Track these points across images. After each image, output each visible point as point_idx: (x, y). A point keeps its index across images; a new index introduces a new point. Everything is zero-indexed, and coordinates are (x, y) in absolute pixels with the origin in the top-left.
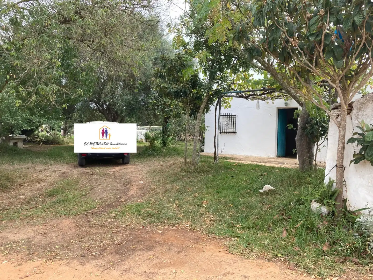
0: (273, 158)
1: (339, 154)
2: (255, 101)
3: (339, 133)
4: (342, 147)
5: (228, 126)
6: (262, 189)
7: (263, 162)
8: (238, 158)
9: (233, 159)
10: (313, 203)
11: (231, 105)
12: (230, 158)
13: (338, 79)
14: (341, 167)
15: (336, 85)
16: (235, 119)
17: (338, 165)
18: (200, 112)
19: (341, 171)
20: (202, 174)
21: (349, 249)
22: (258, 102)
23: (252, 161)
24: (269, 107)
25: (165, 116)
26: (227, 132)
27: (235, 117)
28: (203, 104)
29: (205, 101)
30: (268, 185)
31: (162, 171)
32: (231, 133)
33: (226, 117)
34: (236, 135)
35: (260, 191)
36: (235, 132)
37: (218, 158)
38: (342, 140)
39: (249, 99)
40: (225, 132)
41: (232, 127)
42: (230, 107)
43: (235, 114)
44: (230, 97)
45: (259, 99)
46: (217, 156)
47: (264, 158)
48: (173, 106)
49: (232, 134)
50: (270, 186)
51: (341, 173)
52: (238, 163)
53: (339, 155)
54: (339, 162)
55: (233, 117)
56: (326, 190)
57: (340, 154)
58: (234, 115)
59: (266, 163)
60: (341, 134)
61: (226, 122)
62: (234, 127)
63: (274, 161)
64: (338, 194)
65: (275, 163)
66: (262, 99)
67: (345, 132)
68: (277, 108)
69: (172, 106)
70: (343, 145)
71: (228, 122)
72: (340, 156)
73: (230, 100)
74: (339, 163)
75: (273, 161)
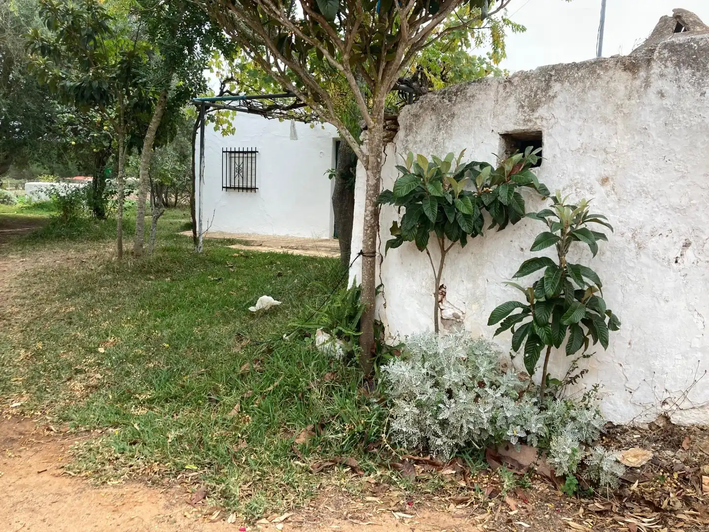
0: (327, 240)
1: (366, 228)
2: (288, 122)
3: (368, 181)
4: (371, 212)
5: (241, 174)
6: (254, 305)
7: (304, 248)
8: (256, 242)
9: (247, 243)
10: (318, 335)
11: (234, 129)
12: (240, 242)
13: (346, 52)
14: (371, 257)
15: (343, 66)
16: (254, 159)
17: (365, 251)
18: (148, 138)
19: (370, 264)
20: (151, 277)
21: (349, 435)
22: (293, 126)
23: (282, 247)
24: (319, 137)
25: (95, 150)
26: (239, 188)
27: (254, 155)
28: (154, 120)
29: (157, 115)
30: (265, 297)
31: (60, 272)
32: (247, 189)
33: (237, 155)
34: (257, 194)
35: (252, 309)
36: (255, 188)
37: (201, 240)
38: (373, 197)
39: (269, 117)
40: (235, 188)
41: (249, 177)
42: (233, 132)
43: (254, 150)
44: (231, 111)
45: (292, 117)
46: (200, 235)
47: (308, 241)
48: (108, 126)
49: (249, 191)
50: (270, 298)
51: (370, 269)
52: (244, 251)
53: (367, 230)
54: (367, 246)
55: (250, 155)
56: (340, 305)
57: (368, 227)
58: (252, 152)
59: (307, 249)
60: (370, 183)
61: (236, 166)
62: (253, 177)
63: (324, 247)
64: (364, 313)
65: (325, 250)
66: (300, 119)
67: (378, 180)
68: (333, 138)
69: (105, 128)
70: (373, 208)
71: (242, 166)
72: (368, 232)
73: (230, 116)
74: (367, 248)
75: (320, 246)
